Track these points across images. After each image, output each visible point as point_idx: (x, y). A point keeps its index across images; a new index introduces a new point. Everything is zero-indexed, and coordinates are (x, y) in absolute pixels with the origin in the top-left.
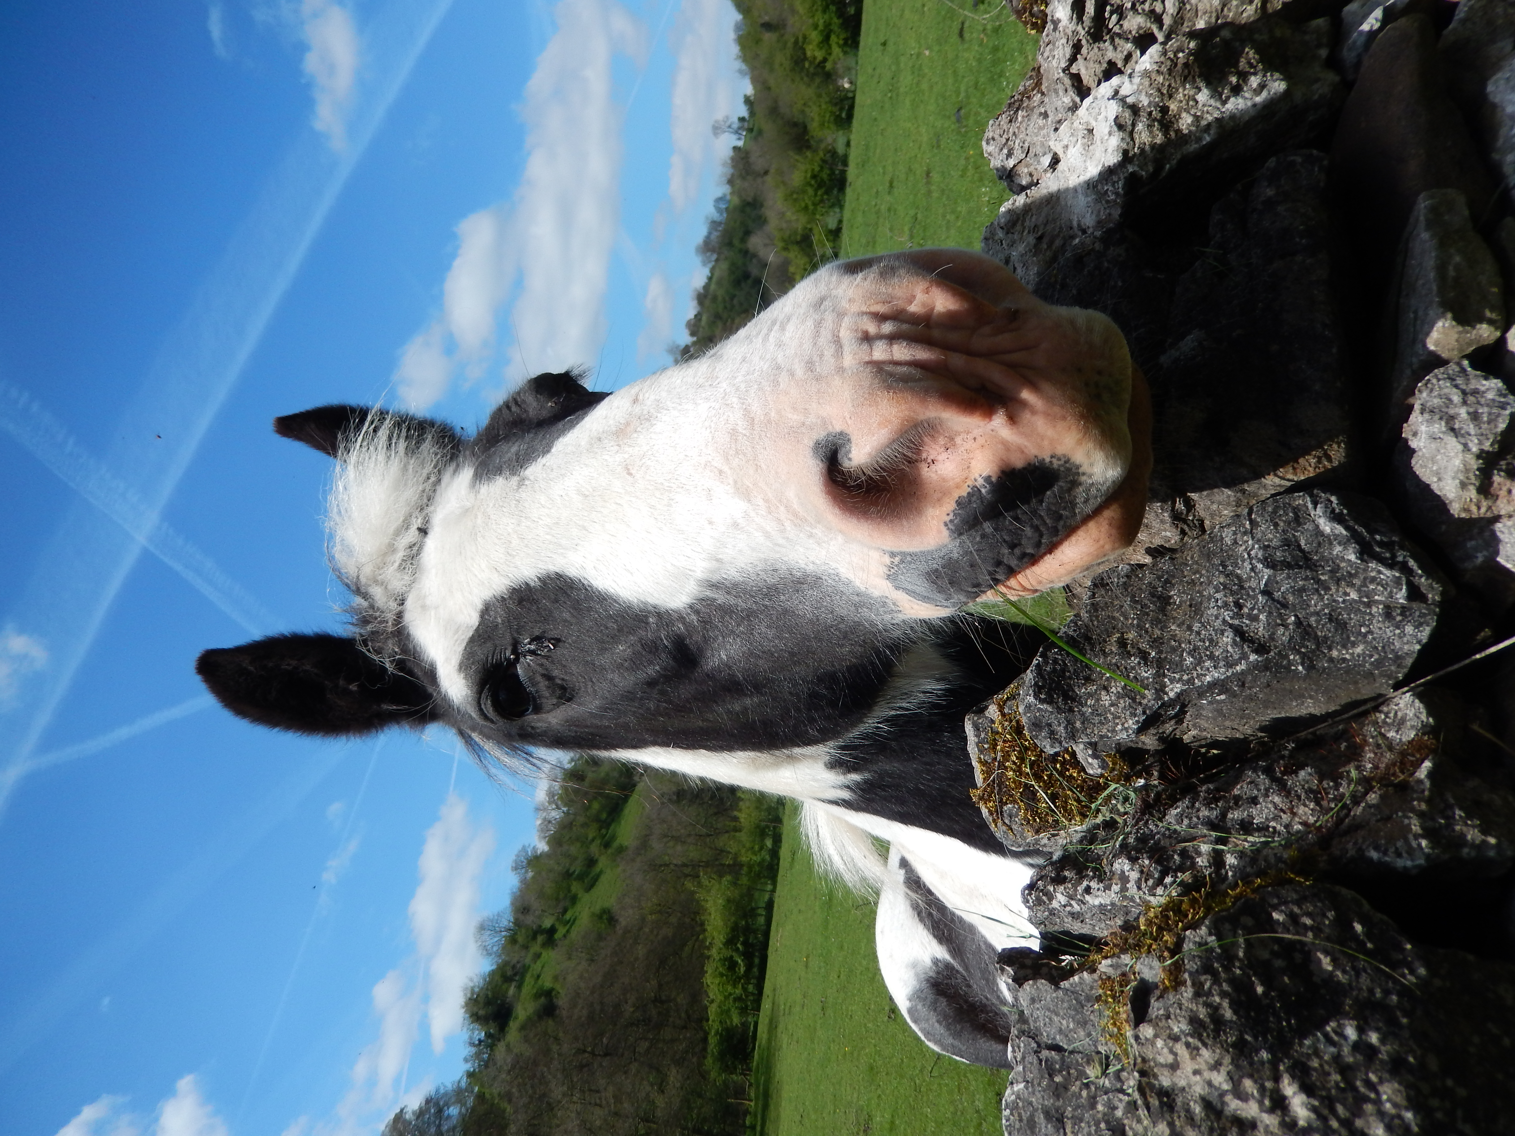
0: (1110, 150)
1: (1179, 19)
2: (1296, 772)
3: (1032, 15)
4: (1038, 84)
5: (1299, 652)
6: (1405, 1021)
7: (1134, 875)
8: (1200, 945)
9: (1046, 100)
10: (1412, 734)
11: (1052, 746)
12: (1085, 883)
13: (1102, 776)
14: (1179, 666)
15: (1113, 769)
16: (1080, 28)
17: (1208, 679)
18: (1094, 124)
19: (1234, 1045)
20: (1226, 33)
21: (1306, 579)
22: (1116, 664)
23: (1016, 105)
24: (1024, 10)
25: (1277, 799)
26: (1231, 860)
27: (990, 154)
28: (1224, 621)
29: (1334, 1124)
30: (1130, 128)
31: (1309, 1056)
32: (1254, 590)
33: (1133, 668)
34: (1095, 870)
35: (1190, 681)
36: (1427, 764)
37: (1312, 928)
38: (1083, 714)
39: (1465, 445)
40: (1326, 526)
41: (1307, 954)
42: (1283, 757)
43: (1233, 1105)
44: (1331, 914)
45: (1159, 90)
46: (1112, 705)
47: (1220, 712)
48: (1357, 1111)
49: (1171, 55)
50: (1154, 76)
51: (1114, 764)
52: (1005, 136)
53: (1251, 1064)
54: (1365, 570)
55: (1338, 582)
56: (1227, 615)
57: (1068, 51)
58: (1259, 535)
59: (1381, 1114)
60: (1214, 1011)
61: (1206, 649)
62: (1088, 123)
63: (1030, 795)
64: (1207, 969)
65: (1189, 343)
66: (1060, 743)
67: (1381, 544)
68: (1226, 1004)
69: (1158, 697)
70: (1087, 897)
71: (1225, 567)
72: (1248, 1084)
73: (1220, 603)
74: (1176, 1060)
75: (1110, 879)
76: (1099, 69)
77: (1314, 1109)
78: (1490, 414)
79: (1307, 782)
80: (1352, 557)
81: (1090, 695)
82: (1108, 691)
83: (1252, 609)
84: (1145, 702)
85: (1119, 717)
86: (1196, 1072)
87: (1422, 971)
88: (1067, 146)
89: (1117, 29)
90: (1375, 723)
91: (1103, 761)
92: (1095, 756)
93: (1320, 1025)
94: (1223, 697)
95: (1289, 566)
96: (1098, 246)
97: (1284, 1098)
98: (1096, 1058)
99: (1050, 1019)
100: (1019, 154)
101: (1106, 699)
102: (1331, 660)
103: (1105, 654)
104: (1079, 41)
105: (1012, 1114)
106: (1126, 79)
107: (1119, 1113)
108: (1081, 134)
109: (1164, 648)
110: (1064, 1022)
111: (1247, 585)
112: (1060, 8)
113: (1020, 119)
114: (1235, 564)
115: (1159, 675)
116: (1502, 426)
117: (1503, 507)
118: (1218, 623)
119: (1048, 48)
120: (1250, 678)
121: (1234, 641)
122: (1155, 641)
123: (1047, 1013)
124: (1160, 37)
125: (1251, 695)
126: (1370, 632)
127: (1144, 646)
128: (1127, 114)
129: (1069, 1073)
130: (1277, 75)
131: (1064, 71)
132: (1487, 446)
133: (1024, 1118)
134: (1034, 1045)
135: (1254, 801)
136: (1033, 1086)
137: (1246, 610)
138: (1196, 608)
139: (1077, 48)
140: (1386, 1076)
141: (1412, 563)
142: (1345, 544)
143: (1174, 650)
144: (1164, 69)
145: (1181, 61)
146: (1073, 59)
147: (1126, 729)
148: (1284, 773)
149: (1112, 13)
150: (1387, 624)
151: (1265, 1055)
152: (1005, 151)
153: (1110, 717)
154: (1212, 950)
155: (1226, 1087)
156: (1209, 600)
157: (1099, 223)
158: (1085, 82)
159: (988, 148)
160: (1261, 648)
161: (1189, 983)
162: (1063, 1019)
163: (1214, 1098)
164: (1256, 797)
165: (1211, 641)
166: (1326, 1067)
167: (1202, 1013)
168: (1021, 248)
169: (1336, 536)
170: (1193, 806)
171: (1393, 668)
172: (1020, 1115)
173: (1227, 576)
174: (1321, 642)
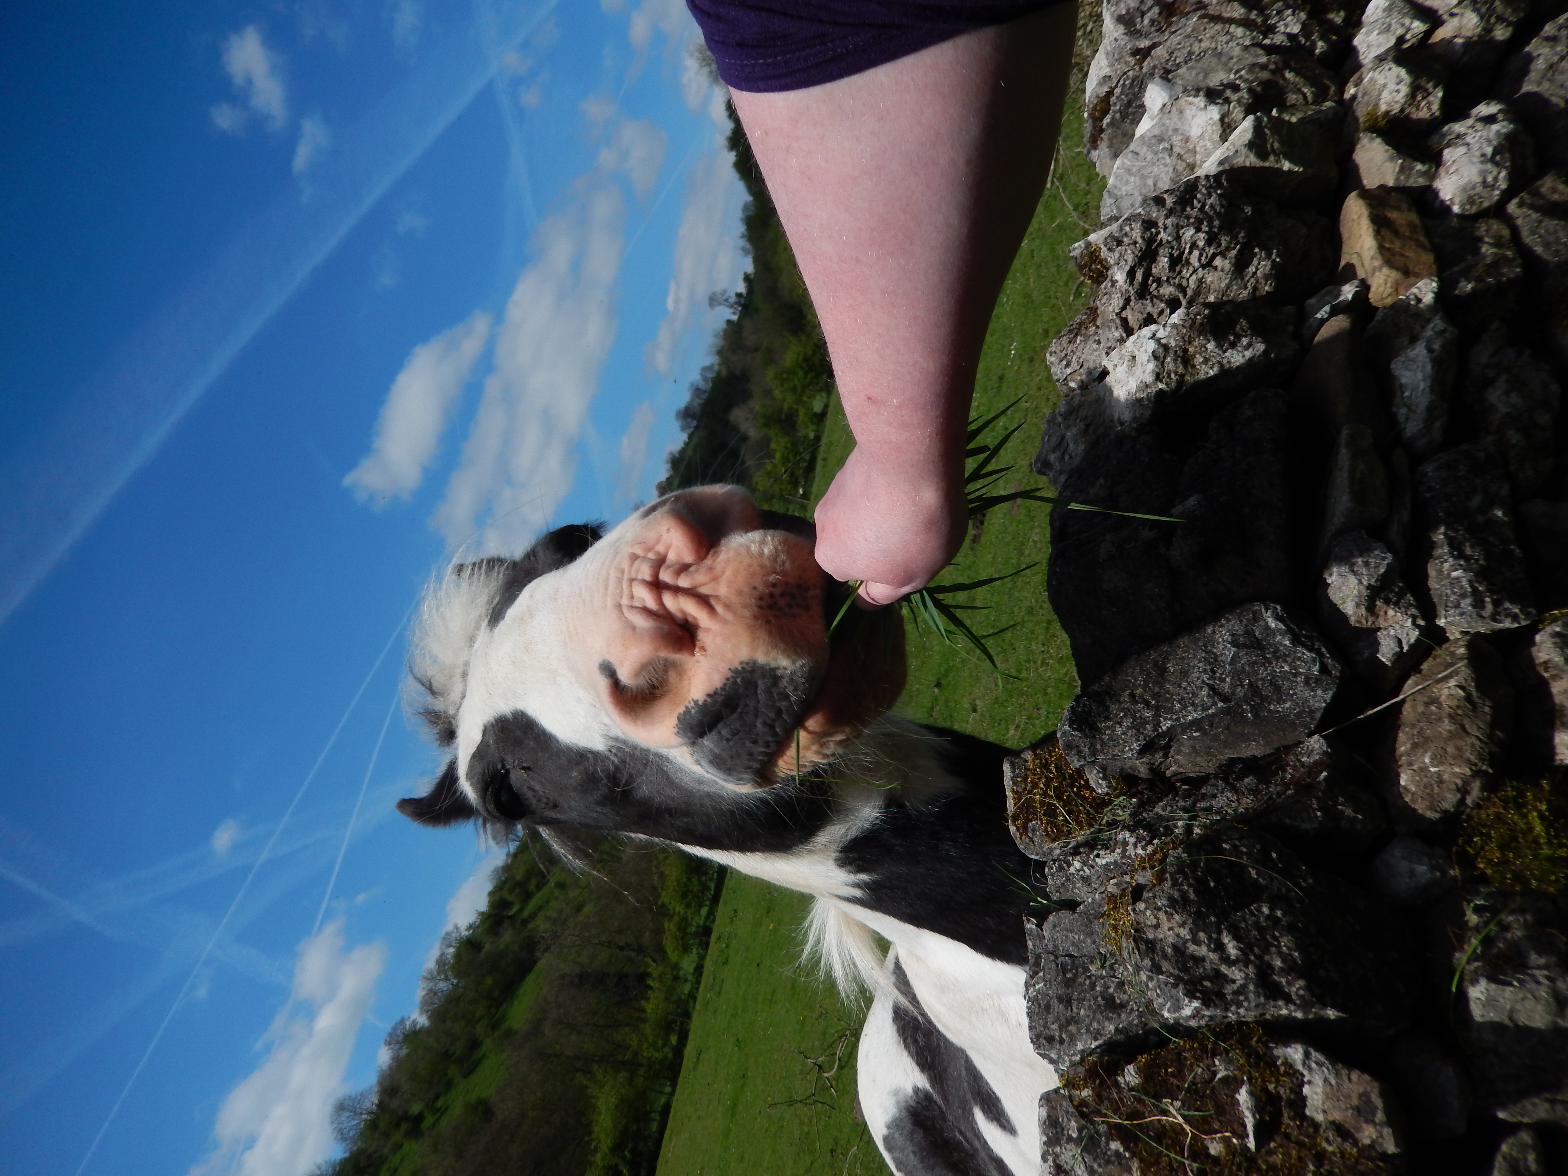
0: (1147, 372)
1: (1197, 292)
2: (1242, 780)
3: (1090, 270)
4: (1094, 320)
5: (1249, 704)
6: (1298, 905)
7: (1132, 840)
8: (1177, 858)
9: (1100, 331)
10: (1317, 757)
11: (1079, 761)
12: (1096, 852)
13: (1107, 794)
14: (1170, 710)
15: (1116, 789)
16: (1131, 288)
17: (1190, 718)
18: (1136, 353)
19: (1194, 913)
20: (1228, 307)
21: (1257, 656)
22: (1127, 708)
23: (1076, 331)
24: (1085, 266)
25: (1229, 795)
26: (1197, 831)
27: (1052, 363)
28: (1203, 681)
29: (1252, 958)
30: (1162, 359)
31: (1239, 922)
32: (1224, 662)
33: (1139, 711)
34: (1102, 845)
35: (1178, 719)
36: (1325, 773)
37: (1246, 853)
38: (1102, 740)
39: (1360, 581)
40: (1272, 623)
41: (1243, 868)
42: (1234, 772)
43: (1192, 948)
44: (1258, 846)
45: (1183, 338)
46: (1123, 734)
47: (1193, 747)
48: (1266, 951)
49: (1192, 316)
50: (1180, 328)
51: (1117, 784)
52: (1064, 352)
53: (1204, 923)
54: (1295, 652)
55: (1277, 659)
56: (1205, 677)
57: (1121, 302)
58: (1230, 628)
59: (1280, 953)
60: (1184, 895)
61: (1190, 699)
62: (1132, 352)
63: (1051, 812)
64: (1181, 871)
65: (1192, 502)
66: (1085, 758)
67: (1305, 636)
68: (1191, 891)
69: (1155, 730)
70: (1097, 860)
71: (1206, 647)
72: (1202, 935)
73: (1201, 670)
74: (1158, 922)
75: (1115, 845)
76: (1141, 317)
77: (1240, 949)
78: (1375, 563)
79: (1249, 784)
80: (1287, 643)
81: (1108, 728)
82: (1121, 726)
83: (1222, 674)
84: (1146, 732)
85: (1127, 742)
86: (1170, 929)
87: (1311, 881)
88: (1116, 365)
89: (1155, 293)
90: (1296, 755)
91: (1110, 782)
92: (1103, 779)
93: (1248, 906)
94: (1198, 734)
95: (1248, 647)
96: (1133, 434)
97: (1224, 944)
98: (1097, 957)
99: (1066, 937)
100: (1075, 366)
101: (1119, 730)
102: (1270, 711)
103: (1120, 703)
104: (1130, 297)
105: (1033, 1004)
106: (1161, 327)
107: (1111, 990)
108: (1127, 359)
109: (1161, 699)
110: (1077, 937)
111: (1219, 659)
112: (1119, 273)
113: (1078, 342)
114: (1213, 646)
115: (1157, 716)
116: (1382, 570)
117: (1381, 623)
118: (1198, 683)
119: (1105, 297)
120: (1217, 720)
121: (1209, 694)
122: (1155, 694)
123: (1065, 933)
124: (1184, 303)
125: (1215, 735)
126: (1295, 694)
127: (1148, 697)
128: (1161, 350)
129: (1077, 971)
130: (1259, 339)
131: (1117, 314)
132: (1373, 582)
133: (1042, 1005)
134: (1052, 958)
135: (1214, 796)
136: (1050, 981)
137: (1218, 675)
138: (1185, 674)
139: (1127, 301)
140: (1285, 933)
141: (1323, 650)
142: (1283, 634)
143: (1167, 700)
144: (1187, 324)
145: (1198, 322)
146: (1124, 308)
147: (1132, 750)
148: (1234, 780)
149: (1153, 282)
150: (1306, 688)
151: (1213, 919)
152: (1064, 362)
153: (1121, 742)
154: (1185, 861)
155: (1188, 937)
156: (1194, 667)
157: (1135, 419)
158: (1130, 324)
159: (1050, 359)
160: (1225, 699)
161: (1169, 878)
162: (1076, 934)
163: (1180, 945)
164: (1216, 794)
165: (1193, 694)
166: (1249, 927)
167: (1176, 895)
168: (1074, 430)
169: (1278, 630)
170: (1174, 799)
171: (1308, 719)
172: (1039, 1004)
173: (1207, 653)
174: (1264, 699)
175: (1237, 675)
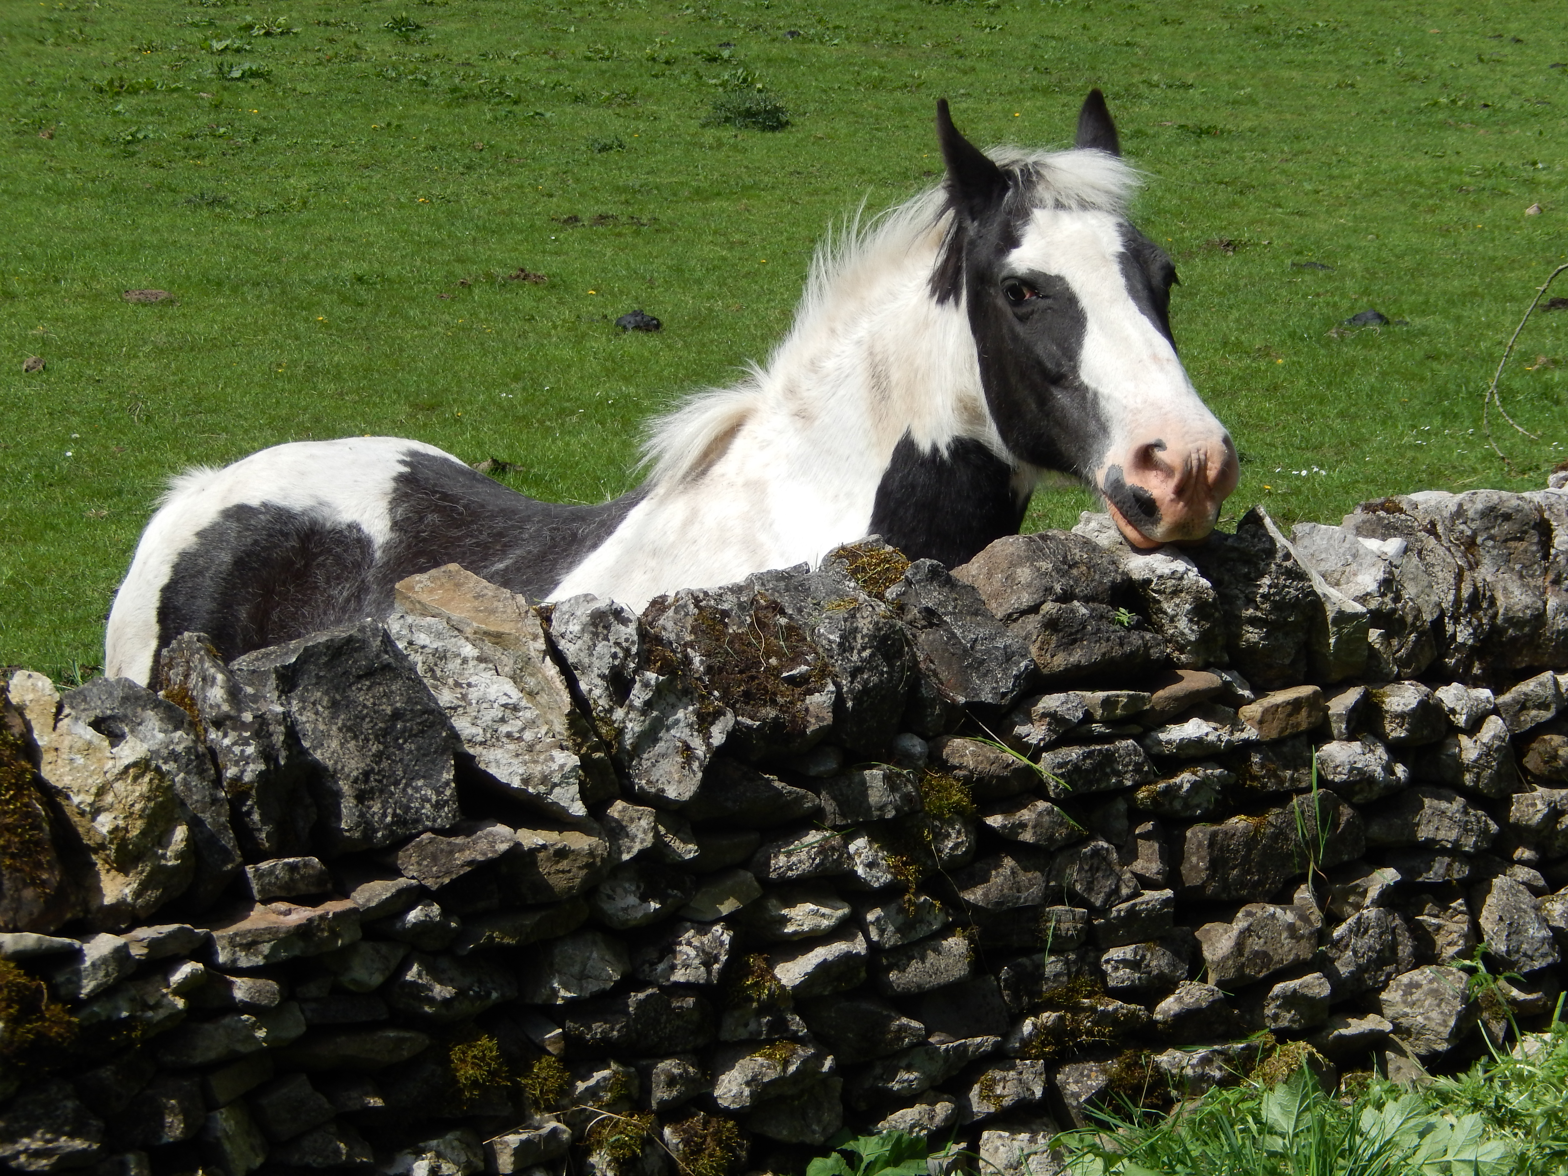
6: (890, 685)
14: (956, 620)
17: (955, 631)
19: (875, 635)
21: (1002, 660)
22: (949, 597)
28: (978, 635)
29: (864, 664)
31: (877, 657)
32: (993, 643)
33: (950, 604)
35: (952, 625)
39: (1058, 708)
44: (908, 667)
47: (934, 642)
48: (869, 670)
53: (871, 641)
54: (1010, 678)
55: (1003, 670)
56: (981, 635)
59: (870, 677)
60: (880, 630)
61: (966, 629)
64: (890, 627)
67: (1020, 683)
68: (884, 632)
71: (998, 633)
72: (867, 639)
73: (984, 632)
74: (865, 618)
77: (866, 658)
78: (1070, 714)
80: (1013, 674)
83: (986, 644)
84: (940, 609)
86: (864, 624)
87: (902, 692)
93: (885, 660)
94: (944, 640)
95: (1006, 654)
97: (866, 650)
102: (971, 673)
109: (960, 615)
114: (1000, 637)
116: (1067, 716)
118: (976, 633)
120: (958, 646)
122: (962, 611)
125: (947, 650)
126: (985, 684)
127: (959, 607)
132: (1059, 714)
137: (985, 641)
141: (1014, 693)
142: (1017, 671)
144: (1200, 590)
150: (990, 688)
151: (874, 644)
155: (864, 633)
156: (984, 629)
163: (859, 630)
165: (970, 630)
166: (876, 662)
167: (879, 626)
169: (1020, 668)
171: (973, 693)
173: (995, 634)
174: (978, 669)
175: (988, 652)
